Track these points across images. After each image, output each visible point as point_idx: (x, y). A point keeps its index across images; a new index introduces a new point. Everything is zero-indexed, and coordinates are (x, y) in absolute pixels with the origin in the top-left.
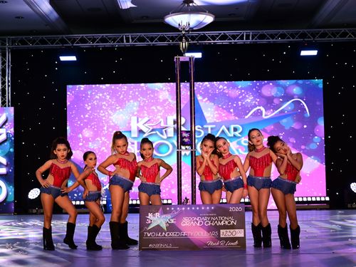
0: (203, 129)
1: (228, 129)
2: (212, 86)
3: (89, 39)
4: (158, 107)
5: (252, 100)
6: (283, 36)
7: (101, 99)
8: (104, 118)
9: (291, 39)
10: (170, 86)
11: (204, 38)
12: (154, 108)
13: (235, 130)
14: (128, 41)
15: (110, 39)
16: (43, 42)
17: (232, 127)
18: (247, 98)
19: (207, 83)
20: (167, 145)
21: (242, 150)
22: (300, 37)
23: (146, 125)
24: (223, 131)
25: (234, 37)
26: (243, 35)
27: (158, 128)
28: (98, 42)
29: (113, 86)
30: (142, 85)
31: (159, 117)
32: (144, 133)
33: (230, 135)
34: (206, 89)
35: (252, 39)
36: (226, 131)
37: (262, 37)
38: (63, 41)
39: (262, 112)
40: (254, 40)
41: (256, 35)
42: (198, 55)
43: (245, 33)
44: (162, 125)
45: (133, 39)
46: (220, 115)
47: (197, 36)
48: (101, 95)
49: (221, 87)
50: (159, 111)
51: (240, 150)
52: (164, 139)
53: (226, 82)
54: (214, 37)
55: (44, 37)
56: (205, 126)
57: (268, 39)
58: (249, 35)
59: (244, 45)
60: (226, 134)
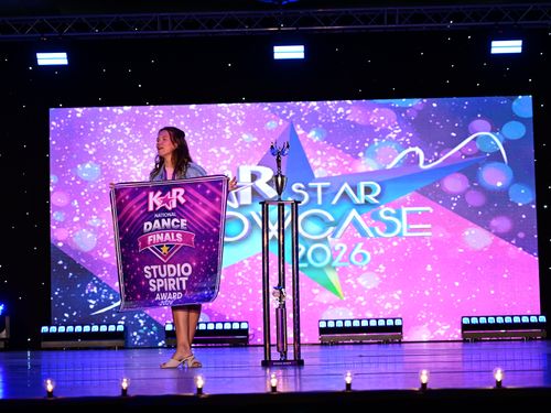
0: (307, 189)
1: (355, 189)
2: (324, 109)
3: (94, 24)
4: (223, 149)
5: (399, 136)
7: (114, 135)
8: (120, 171)
9: (474, 23)
10: (244, 109)
11: (309, 21)
12: (216, 151)
13: (368, 190)
14: (165, 26)
17: (362, 185)
18: (389, 132)
19: (314, 103)
20: (240, 221)
21: (382, 230)
22: (489, 19)
24: (345, 194)
25: (365, 19)
26: (382, 16)
28: (108, 30)
29: (138, 110)
30: (193, 107)
31: (224, 168)
33: (357, 201)
34: (313, 115)
35: (400, 23)
36: (351, 193)
37: (418, 18)
38: (42, 28)
39: (418, 157)
40: (403, 25)
41: (406, 15)
43: (385, 10)
45: (174, 24)
46: (340, 162)
47: (295, 18)
48: (114, 126)
49: (340, 110)
50: (224, 157)
51: (377, 229)
52: (233, 209)
53: (349, 102)
54: (327, 21)
56: (311, 184)
57: (430, 22)
58: (394, 16)
59: (384, 35)
60: (350, 199)
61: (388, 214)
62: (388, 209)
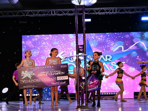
1: (105, 57)
3: (34, 13)
6: (132, 10)
9: (137, 12)
11: (92, 11)
13: (108, 57)
14: (53, 13)
15: (44, 12)
16: (10, 14)
17: (106, 56)
20: (73, 66)
21: (112, 68)
22: (141, 11)
23: (62, 55)
24: (102, 58)
25: (107, 11)
26: (112, 10)
27: (68, 56)
28: (38, 14)
32: (62, 59)
33: (105, 60)
35: (117, 12)
36: (104, 58)
37: (122, 10)
38: (20, 14)
40: (118, 12)
41: (119, 10)
42: (89, 20)
43: (113, 8)
44: (71, 55)
45: (56, 12)
47: (88, 11)
51: (111, 68)
52: (71, 63)
54: (97, 11)
55: (11, 11)
57: (125, 11)
58: (115, 10)
59: (113, 15)
60: (103, 60)
61: (114, 64)
62: (113, 62)
